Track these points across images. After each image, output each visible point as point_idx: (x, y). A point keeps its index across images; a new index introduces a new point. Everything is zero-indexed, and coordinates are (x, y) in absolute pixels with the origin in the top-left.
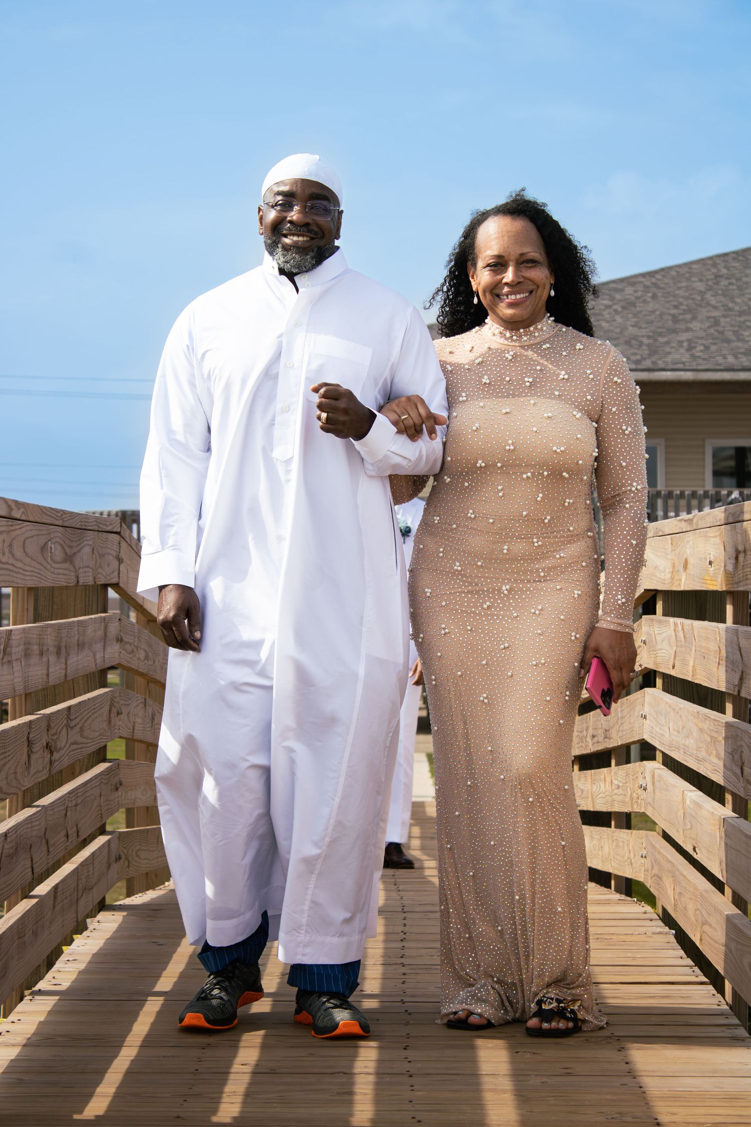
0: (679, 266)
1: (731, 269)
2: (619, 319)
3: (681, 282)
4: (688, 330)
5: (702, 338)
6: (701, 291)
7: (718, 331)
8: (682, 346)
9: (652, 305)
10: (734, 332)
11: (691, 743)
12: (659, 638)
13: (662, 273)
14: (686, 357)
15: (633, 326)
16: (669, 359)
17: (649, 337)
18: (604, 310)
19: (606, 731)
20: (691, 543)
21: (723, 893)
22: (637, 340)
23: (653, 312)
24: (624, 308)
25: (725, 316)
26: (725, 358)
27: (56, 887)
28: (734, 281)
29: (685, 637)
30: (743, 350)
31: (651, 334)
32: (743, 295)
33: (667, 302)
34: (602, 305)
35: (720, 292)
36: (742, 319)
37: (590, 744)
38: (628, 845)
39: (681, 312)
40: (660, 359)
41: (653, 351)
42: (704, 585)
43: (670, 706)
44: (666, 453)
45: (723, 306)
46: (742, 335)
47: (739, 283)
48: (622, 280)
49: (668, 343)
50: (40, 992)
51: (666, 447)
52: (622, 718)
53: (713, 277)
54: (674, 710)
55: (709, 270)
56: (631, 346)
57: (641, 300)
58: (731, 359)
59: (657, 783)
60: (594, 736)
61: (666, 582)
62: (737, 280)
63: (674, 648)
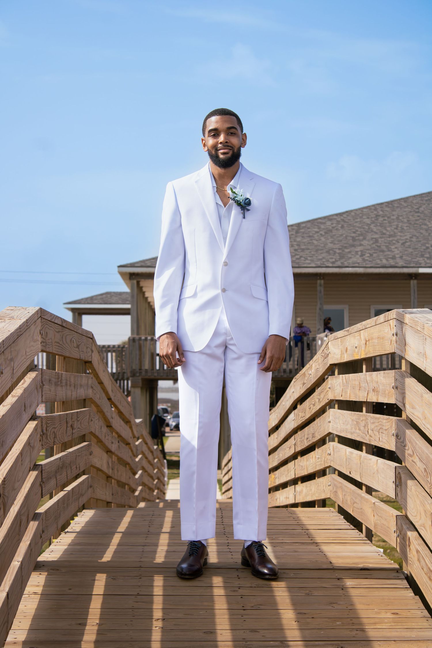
0: (356, 210)
1: (385, 212)
2: (323, 239)
3: (357, 219)
4: (361, 245)
5: (368, 250)
6: (368, 224)
7: (377, 246)
8: (358, 254)
9: (341, 232)
10: (386, 246)
11: (349, 427)
12: (336, 385)
13: (347, 214)
14: (360, 260)
15: (331, 243)
16: (350, 261)
17: (339, 249)
18: (315, 234)
19: (313, 434)
20: (349, 340)
21: (362, 489)
22: (333, 251)
23: (342, 235)
24: (326, 233)
25: (381, 238)
26: (381, 260)
27: (73, 489)
28: (386, 218)
29: (346, 382)
30: (391, 256)
31: (341, 247)
32: (391, 226)
33: (349, 230)
34: (314, 231)
35: (378, 224)
36: (391, 239)
37: (306, 442)
38: (323, 484)
39: (357, 235)
40: (346, 261)
41: (342, 256)
42: (354, 357)
43: (340, 413)
44: (349, 313)
45: (380, 232)
46: (391, 248)
47: (389, 220)
48: (325, 218)
49: (350, 252)
50: (68, 532)
51: (349, 309)
52: (320, 426)
53: (375, 216)
54: (342, 415)
55: (372, 212)
56: (330, 254)
57: (335, 228)
58: (384, 261)
59: (335, 450)
60: (307, 439)
61: (339, 359)
62: (388, 218)
63: (342, 387)
